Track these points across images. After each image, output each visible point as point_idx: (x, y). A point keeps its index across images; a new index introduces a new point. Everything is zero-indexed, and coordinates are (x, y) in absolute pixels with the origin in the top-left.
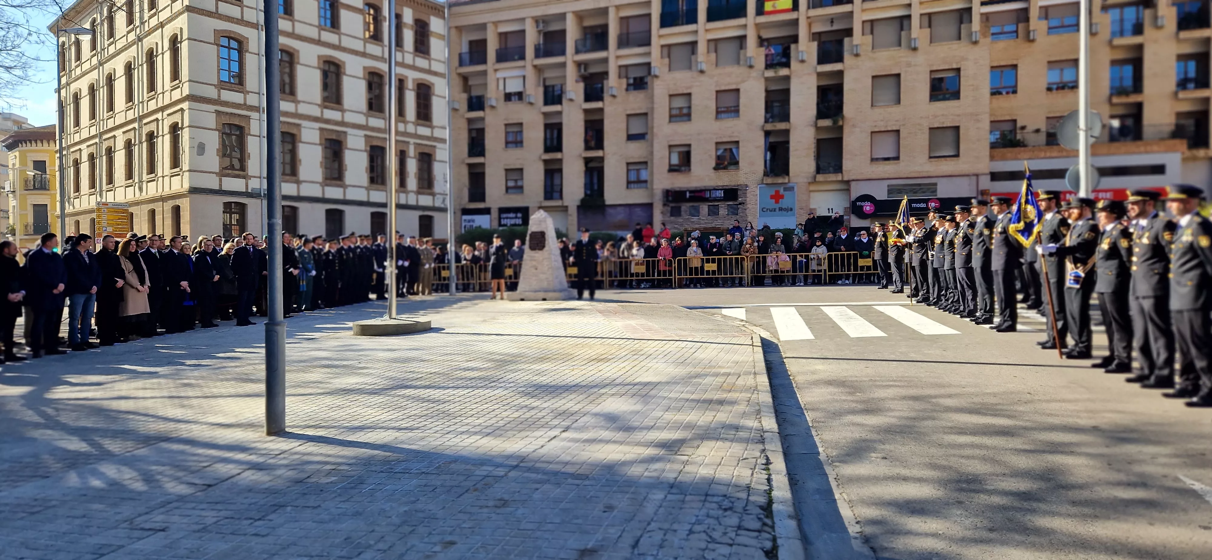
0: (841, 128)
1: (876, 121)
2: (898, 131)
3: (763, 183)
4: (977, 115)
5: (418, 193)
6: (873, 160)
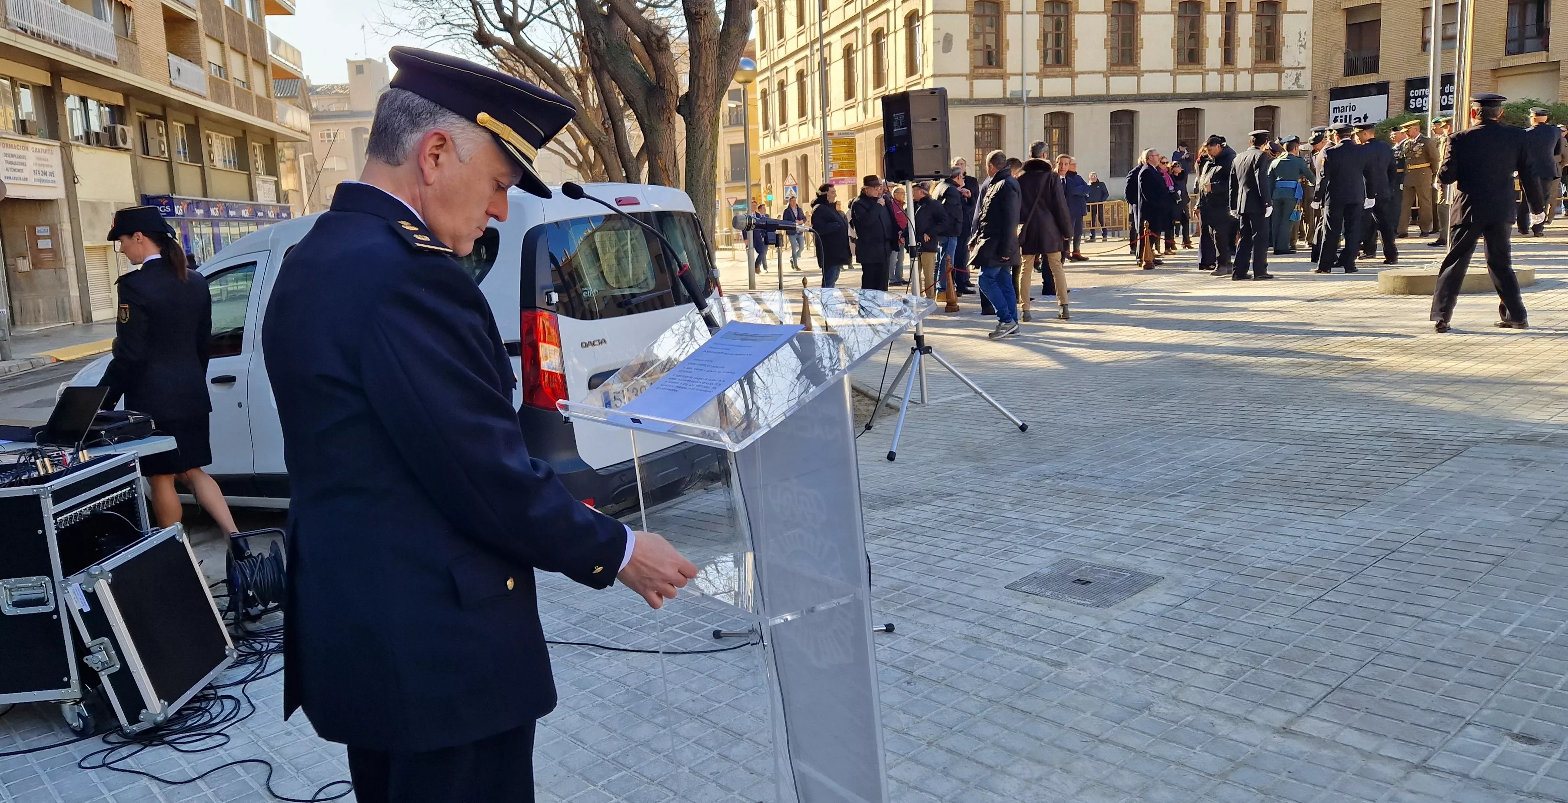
5: (1255, 69)
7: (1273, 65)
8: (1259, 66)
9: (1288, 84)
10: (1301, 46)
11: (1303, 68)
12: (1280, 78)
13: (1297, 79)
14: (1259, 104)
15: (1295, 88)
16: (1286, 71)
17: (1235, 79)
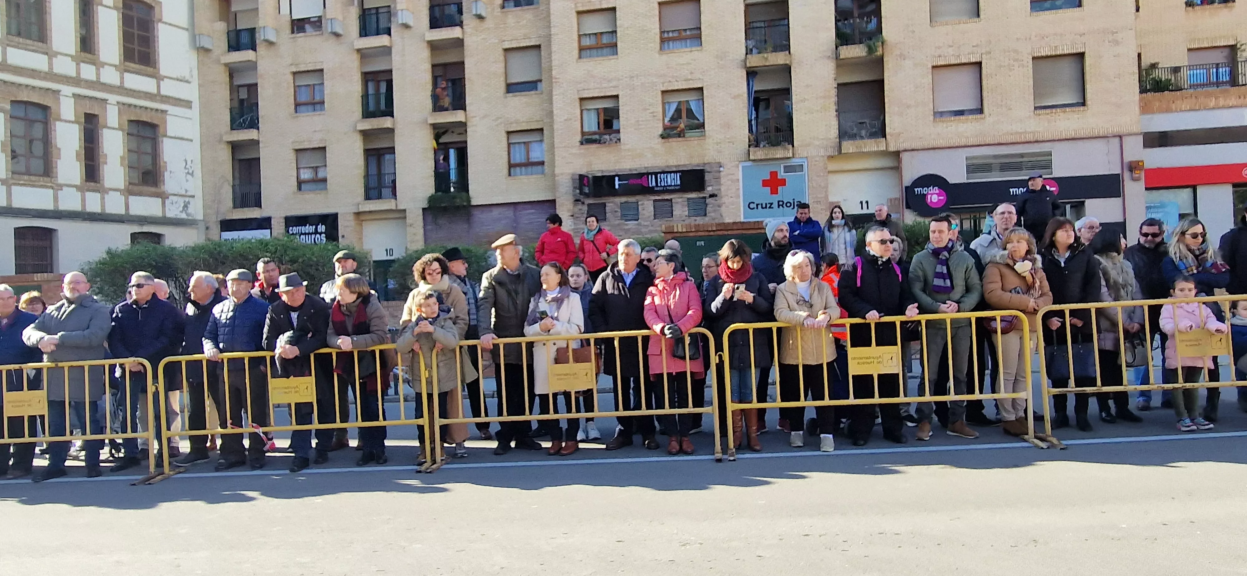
0: (880, 61)
1: (939, 48)
2: (979, 64)
3: (750, 160)
4: (1113, 33)
5: (129, 191)
6: (939, 115)
7: (153, 189)
8: (136, 188)
9: (174, 211)
10: (188, 173)
11: (193, 197)
12: (164, 204)
13: (186, 206)
14: (137, 229)
15: (184, 216)
16: (171, 197)
17: (103, 199)
